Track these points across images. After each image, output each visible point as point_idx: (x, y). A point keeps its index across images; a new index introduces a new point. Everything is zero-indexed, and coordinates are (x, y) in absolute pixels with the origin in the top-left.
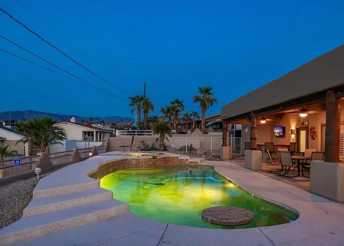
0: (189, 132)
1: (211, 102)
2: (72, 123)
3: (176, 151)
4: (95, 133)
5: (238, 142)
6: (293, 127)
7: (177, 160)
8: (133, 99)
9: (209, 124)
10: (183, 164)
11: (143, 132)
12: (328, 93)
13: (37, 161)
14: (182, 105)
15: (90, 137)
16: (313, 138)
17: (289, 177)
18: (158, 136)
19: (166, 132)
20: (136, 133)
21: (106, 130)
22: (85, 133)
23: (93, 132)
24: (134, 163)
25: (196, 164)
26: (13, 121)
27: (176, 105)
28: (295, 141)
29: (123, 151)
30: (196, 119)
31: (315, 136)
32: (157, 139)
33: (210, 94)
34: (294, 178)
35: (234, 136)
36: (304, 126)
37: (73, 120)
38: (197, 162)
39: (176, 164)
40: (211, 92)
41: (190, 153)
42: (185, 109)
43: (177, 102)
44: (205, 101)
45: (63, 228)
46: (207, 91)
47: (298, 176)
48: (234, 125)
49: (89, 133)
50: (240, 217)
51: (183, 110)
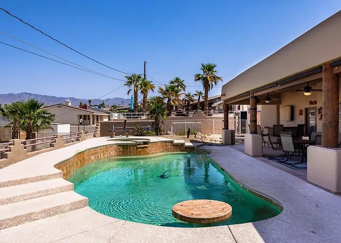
0: (191, 114)
4: (91, 116)
7: (171, 146)
8: (130, 78)
9: (215, 104)
11: (140, 115)
12: (324, 68)
15: (86, 121)
16: (321, 119)
17: (290, 164)
20: (132, 116)
22: (80, 116)
23: (89, 116)
27: (176, 84)
32: (153, 122)
33: (213, 72)
34: (296, 165)
35: (240, 118)
36: (312, 106)
40: (215, 69)
41: (188, 137)
43: (177, 80)
46: (211, 68)
47: (301, 163)
48: (241, 106)
49: (85, 116)
50: (215, 212)
51: (184, 90)
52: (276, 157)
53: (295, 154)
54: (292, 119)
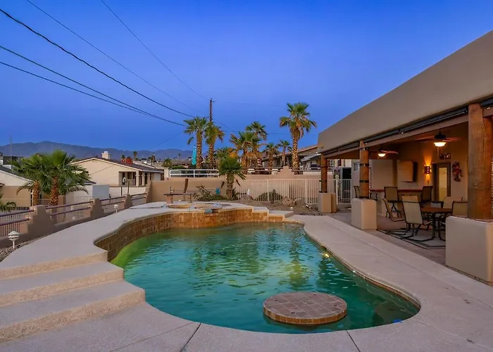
0: (274, 171)
1: (308, 125)
2: (105, 159)
3: (251, 200)
4: (137, 175)
5: (346, 186)
6: (428, 164)
7: (250, 215)
8: (191, 123)
9: (306, 159)
10: (259, 221)
11: (205, 172)
12: (471, 108)
13: (28, 220)
14: (263, 131)
15: (131, 181)
16: (457, 179)
17: (417, 241)
18: (224, 178)
19: (236, 173)
20: (194, 174)
21: (155, 169)
22: (123, 174)
23: (134, 173)
24: (183, 220)
25: (278, 221)
26: (14, 158)
27: (254, 131)
28: (431, 184)
29: (170, 201)
30: (287, 152)
31: (460, 177)
32: (223, 183)
33: (304, 114)
34: (425, 243)
35: (342, 177)
36: (444, 161)
37: (105, 155)
38: (281, 218)
39: (248, 221)
40: (307, 111)
41: (272, 203)
42: (268, 137)
43: (256, 126)
44: (298, 125)
45: (27, 332)
46: (301, 109)
47: (432, 239)
48: (342, 160)
49: (129, 173)
50: (324, 311)
51: (265, 139)
52: (397, 230)
53: (422, 227)
54: (415, 179)
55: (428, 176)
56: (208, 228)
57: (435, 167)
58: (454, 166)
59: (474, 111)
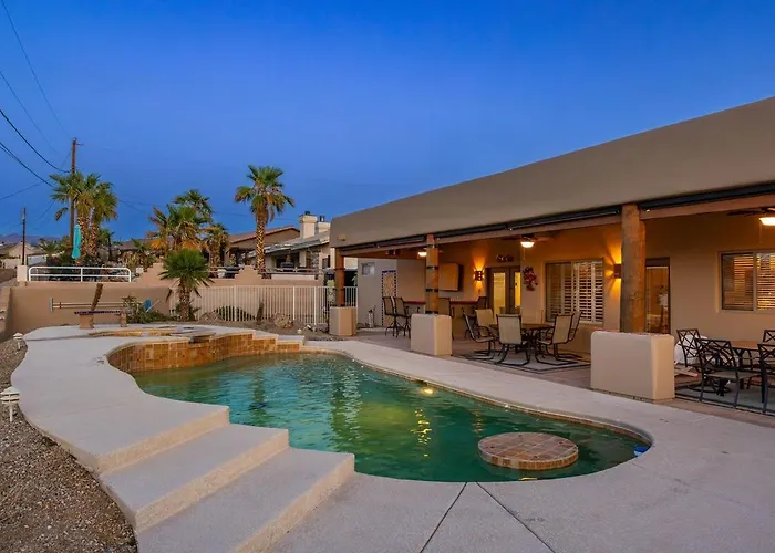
6: (479, 267)
10: (263, 352)
12: (626, 209)
14: (206, 206)
16: (530, 288)
24: (151, 357)
25: (293, 350)
27: (189, 205)
28: (484, 294)
31: (534, 286)
32: (171, 291)
33: (275, 185)
36: (502, 265)
38: (296, 346)
39: (247, 353)
40: (279, 180)
41: (257, 323)
43: (194, 198)
44: (269, 201)
46: (271, 177)
54: (461, 287)
55: (479, 284)
56: (196, 366)
57: (489, 272)
58: (527, 271)
59: (630, 213)
